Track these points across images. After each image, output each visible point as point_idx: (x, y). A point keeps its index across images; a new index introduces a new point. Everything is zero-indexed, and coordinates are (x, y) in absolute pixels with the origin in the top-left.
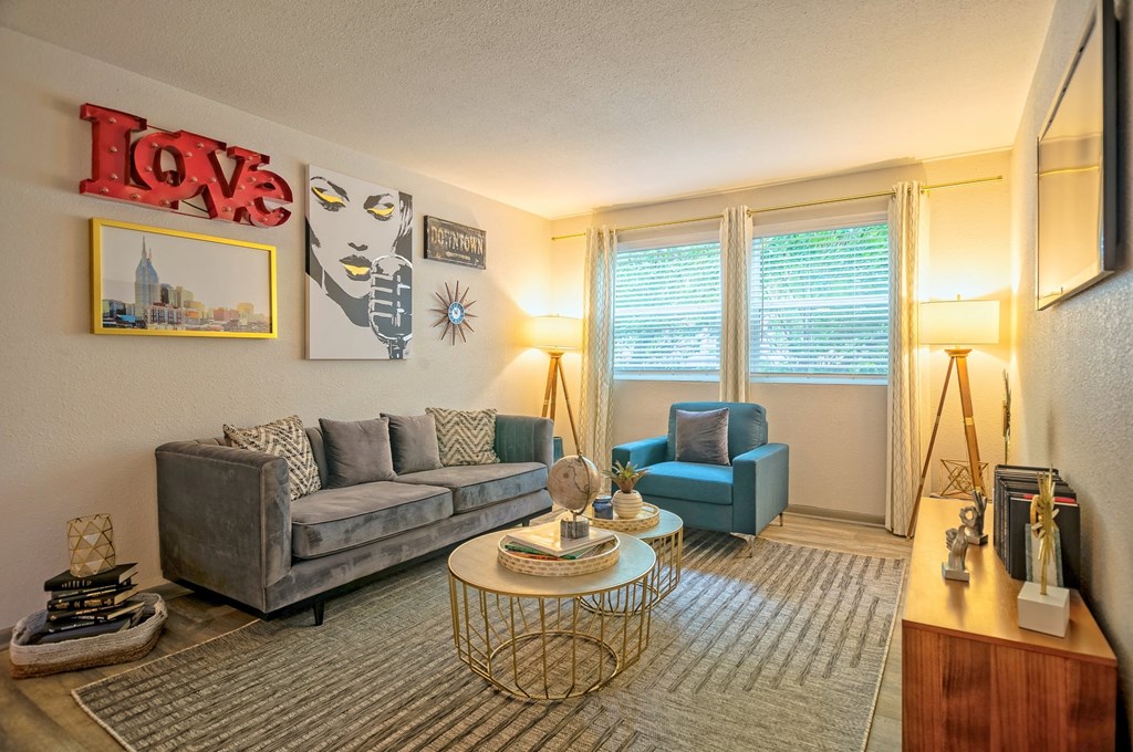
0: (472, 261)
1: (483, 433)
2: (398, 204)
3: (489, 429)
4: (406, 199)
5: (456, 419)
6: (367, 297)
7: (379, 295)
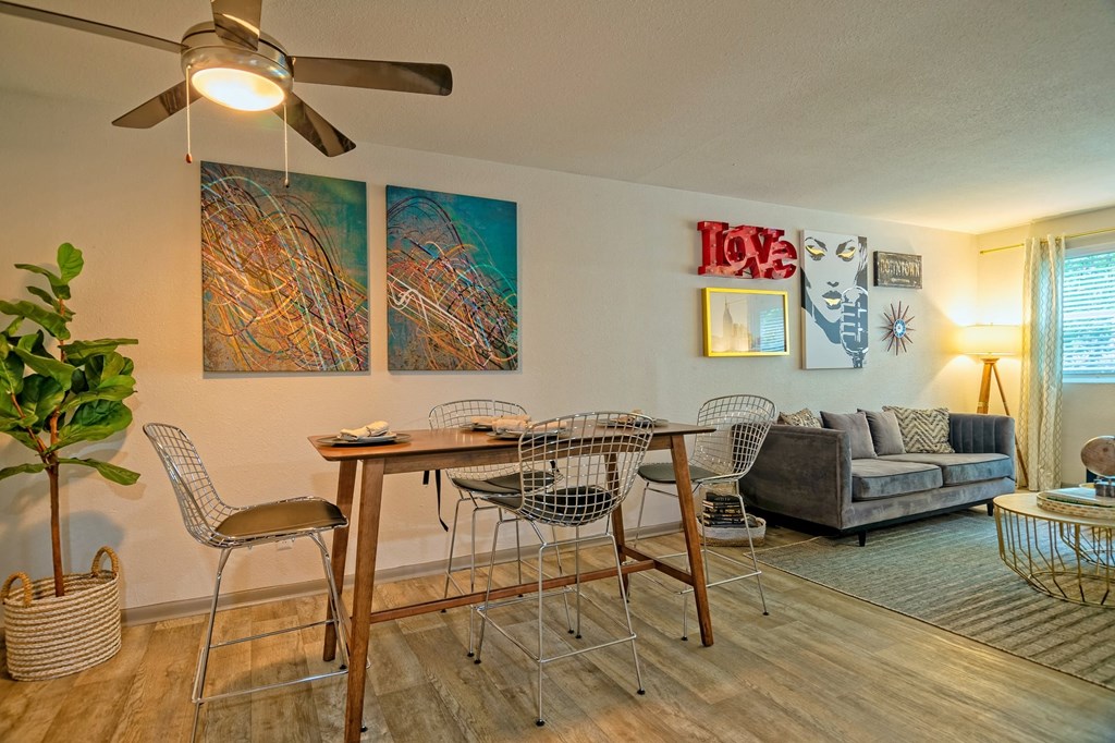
0: (911, 283)
1: (939, 427)
2: (858, 246)
3: (944, 424)
4: (862, 241)
5: (912, 415)
6: (839, 321)
7: (847, 319)
